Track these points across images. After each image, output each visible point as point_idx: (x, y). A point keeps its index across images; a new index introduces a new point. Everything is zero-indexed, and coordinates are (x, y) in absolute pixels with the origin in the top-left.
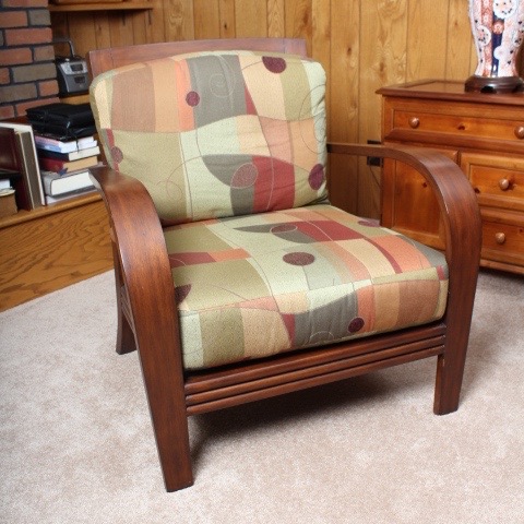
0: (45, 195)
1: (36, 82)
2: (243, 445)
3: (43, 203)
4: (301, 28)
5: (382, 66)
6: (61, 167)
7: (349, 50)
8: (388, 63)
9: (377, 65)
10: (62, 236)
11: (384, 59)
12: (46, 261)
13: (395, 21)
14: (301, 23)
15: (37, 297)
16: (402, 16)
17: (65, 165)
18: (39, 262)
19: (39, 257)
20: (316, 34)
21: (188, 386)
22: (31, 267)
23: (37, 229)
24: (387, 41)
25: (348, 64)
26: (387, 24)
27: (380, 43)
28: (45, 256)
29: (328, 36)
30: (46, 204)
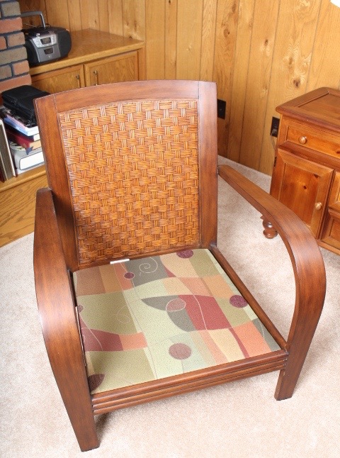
0: (16, 168)
1: (11, 64)
2: (137, 413)
3: (14, 174)
4: (230, 15)
5: (291, 60)
6: (28, 145)
7: (267, 41)
8: (296, 59)
9: (287, 58)
10: (30, 197)
11: (293, 55)
12: (18, 217)
13: (306, 24)
14: (230, 10)
15: (12, 241)
16: (313, 21)
17: (31, 145)
18: (12, 218)
19: (12, 214)
20: (241, 23)
21: (93, 400)
22: (6, 222)
23: (10, 195)
24: (298, 40)
25: (264, 52)
26: (300, 26)
27: (291, 40)
28: (17, 213)
29: (251, 26)
30: (17, 175)
